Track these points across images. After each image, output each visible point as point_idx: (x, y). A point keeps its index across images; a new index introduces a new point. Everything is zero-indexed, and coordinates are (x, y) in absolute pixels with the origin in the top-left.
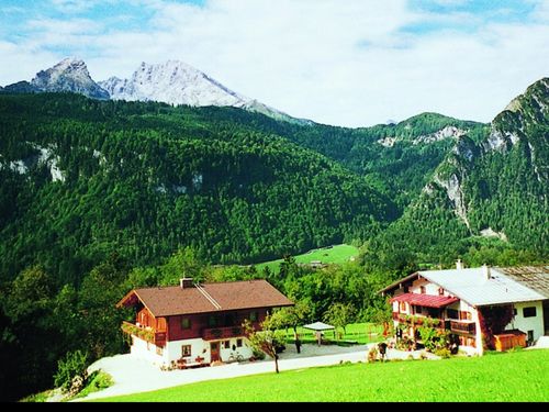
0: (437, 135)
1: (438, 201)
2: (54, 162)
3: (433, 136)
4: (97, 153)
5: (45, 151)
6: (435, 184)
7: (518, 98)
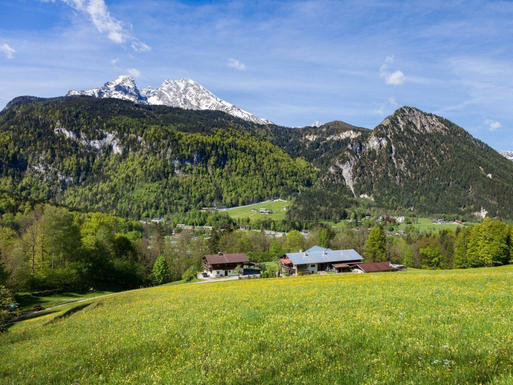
0: (341, 136)
1: (337, 176)
2: (116, 142)
3: (339, 136)
4: (140, 138)
5: (110, 135)
6: (336, 166)
7: (388, 118)
